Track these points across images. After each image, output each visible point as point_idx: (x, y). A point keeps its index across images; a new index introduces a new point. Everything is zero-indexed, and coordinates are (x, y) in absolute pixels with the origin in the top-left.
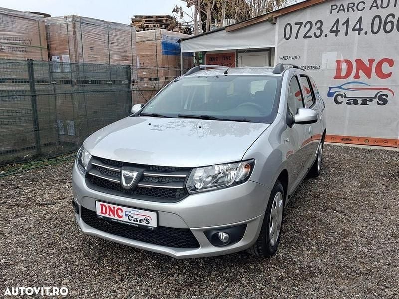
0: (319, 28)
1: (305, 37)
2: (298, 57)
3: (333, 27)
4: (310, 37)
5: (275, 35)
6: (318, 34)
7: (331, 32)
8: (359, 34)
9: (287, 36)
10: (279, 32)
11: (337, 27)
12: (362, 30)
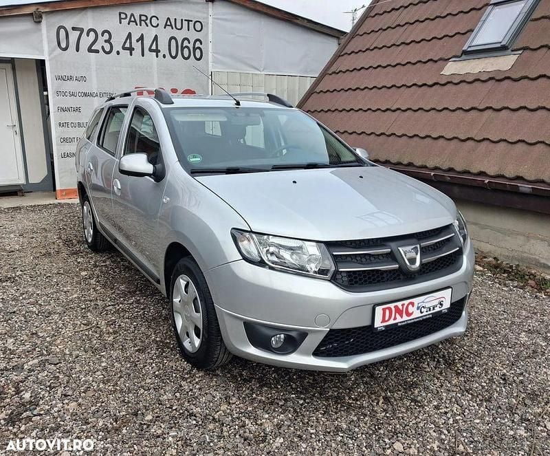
0: (107, 41)
1: (90, 50)
2: (83, 78)
3: (125, 43)
4: (97, 51)
5: (42, 41)
6: (107, 48)
7: (124, 48)
8: (157, 56)
9: (63, 45)
10: (48, 37)
11: (131, 43)
12: (159, 51)
